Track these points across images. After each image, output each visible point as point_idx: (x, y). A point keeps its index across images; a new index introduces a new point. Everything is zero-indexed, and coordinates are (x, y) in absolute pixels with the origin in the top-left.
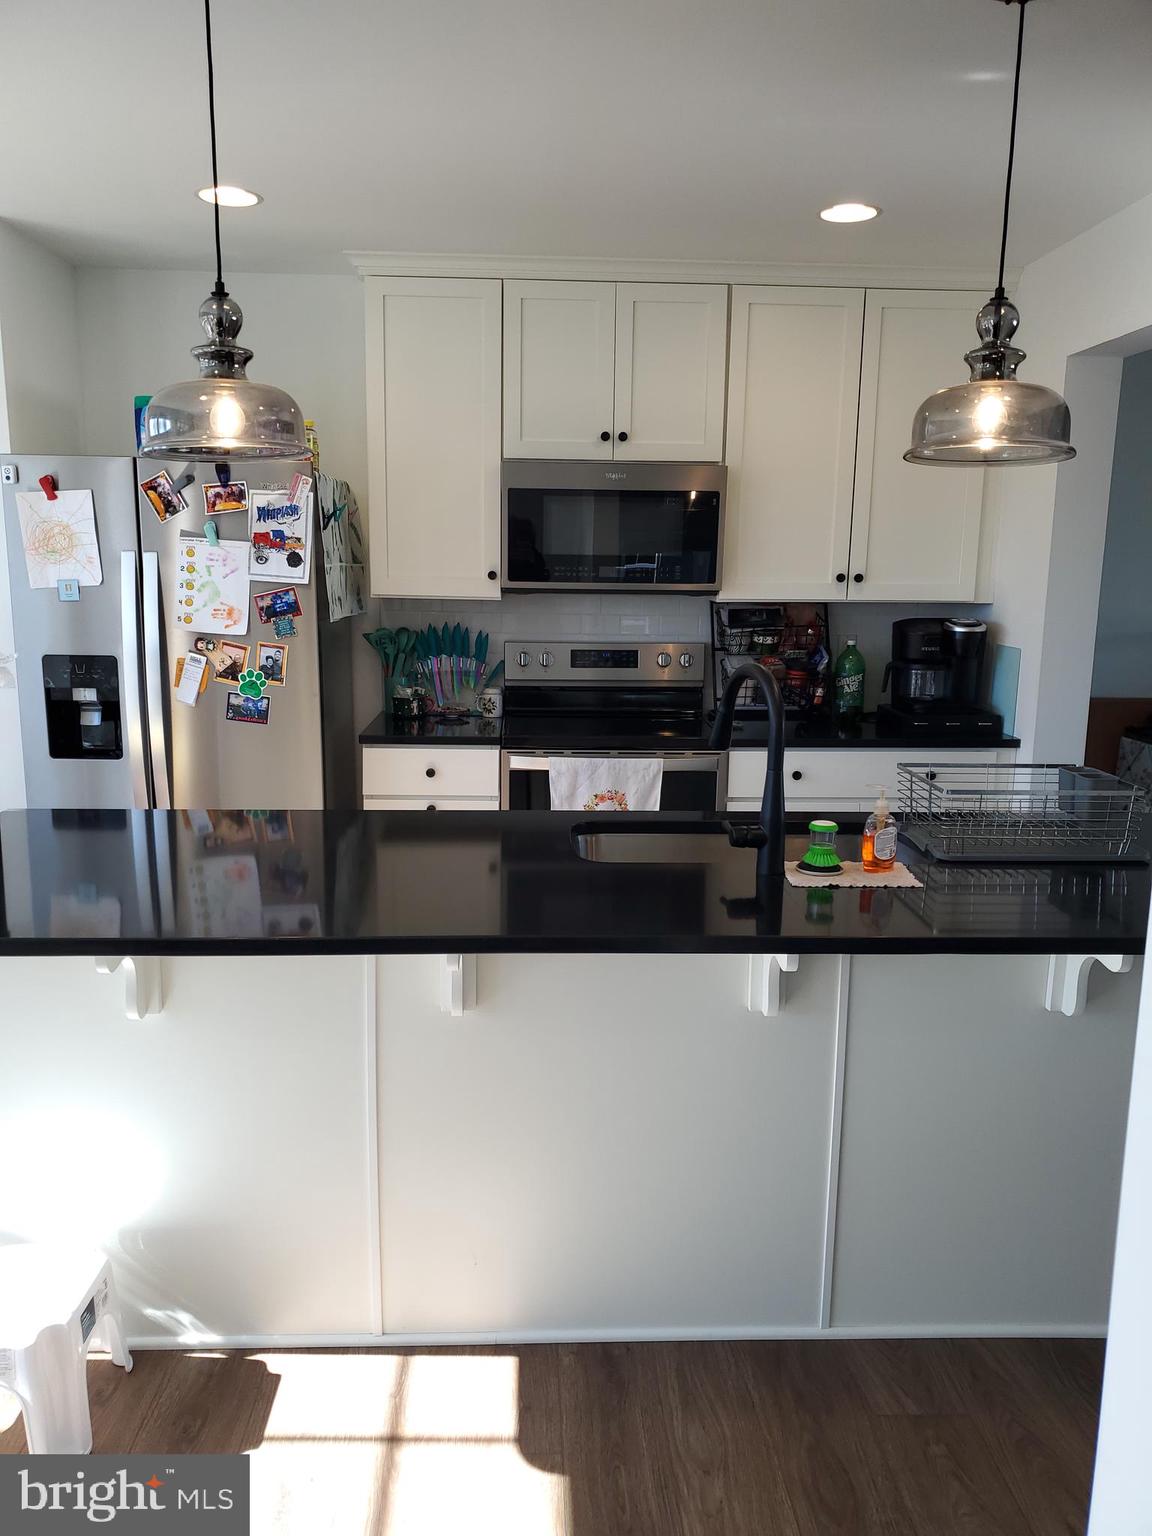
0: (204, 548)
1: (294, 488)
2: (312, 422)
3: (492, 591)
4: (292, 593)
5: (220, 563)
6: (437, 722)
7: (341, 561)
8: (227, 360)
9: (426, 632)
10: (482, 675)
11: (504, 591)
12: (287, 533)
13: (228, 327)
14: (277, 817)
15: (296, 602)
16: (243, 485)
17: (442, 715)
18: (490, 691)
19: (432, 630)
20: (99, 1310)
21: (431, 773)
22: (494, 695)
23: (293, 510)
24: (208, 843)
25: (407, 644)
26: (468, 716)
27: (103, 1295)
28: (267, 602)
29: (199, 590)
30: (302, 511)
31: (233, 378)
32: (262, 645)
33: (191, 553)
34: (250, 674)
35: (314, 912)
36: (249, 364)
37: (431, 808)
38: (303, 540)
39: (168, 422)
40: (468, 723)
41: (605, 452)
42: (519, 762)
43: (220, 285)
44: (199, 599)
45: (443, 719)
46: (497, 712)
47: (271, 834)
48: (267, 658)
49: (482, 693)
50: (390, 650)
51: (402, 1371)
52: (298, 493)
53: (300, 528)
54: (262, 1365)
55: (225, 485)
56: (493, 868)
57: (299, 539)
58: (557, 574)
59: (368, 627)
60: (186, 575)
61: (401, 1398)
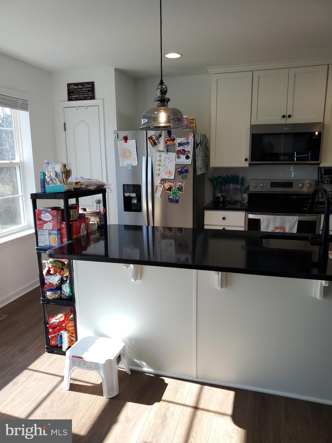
0: (164, 155)
1: (188, 137)
2: (195, 118)
3: (246, 165)
4: (186, 167)
5: (168, 159)
6: (228, 204)
7: (202, 157)
8: (163, 101)
9: (226, 177)
10: (243, 189)
11: (250, 164)
12: (186, 150)
13: (164, 92)
14: (180, 229)
15: (188, 169)
16: (174, 137)
17: (229, 201)
18: (244, 194)
19: (228, 177)
20: (122, 357)
21: (224, 219)
22: (246, 196)
23: (188, 143)
24: (163, 236)
25: (220, 181)
26: (237, 202)
27: (123, 354)
28: (180, 169)
29: (162, 167)
30: (190, 143)
31: (165, 106)
32: (178, 182)
33: (160, 156)
34: (175, 190)
35: (189, 256)
36: (169, 102)
37: (224, 229)
38: (190, 152)
39: (147, 120)
40: (237, 204)
41: (283, 121)
42: (251, 216)
43: (162, 81)
44: (162, 169)
45: (230, 203)
46: (246, 201)
47: (178, 234)
48: (179, 185)
49: (242, 195)
50: (215, 183)
51: (201, 389)
52: (189, 138)
53: (189, 148)
54: (163, 380)
55: (170, 137)
56: (243, 248)
57: (189, 151)
58: (266, 159)
59: (209, 176)
60: (159, 163)
61: (200, 397)
